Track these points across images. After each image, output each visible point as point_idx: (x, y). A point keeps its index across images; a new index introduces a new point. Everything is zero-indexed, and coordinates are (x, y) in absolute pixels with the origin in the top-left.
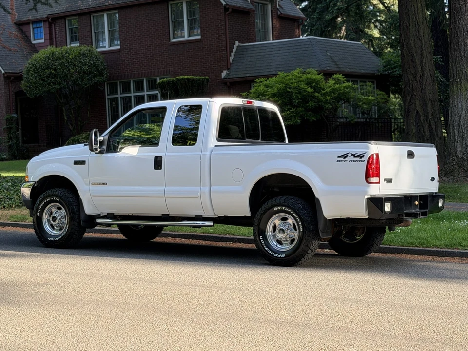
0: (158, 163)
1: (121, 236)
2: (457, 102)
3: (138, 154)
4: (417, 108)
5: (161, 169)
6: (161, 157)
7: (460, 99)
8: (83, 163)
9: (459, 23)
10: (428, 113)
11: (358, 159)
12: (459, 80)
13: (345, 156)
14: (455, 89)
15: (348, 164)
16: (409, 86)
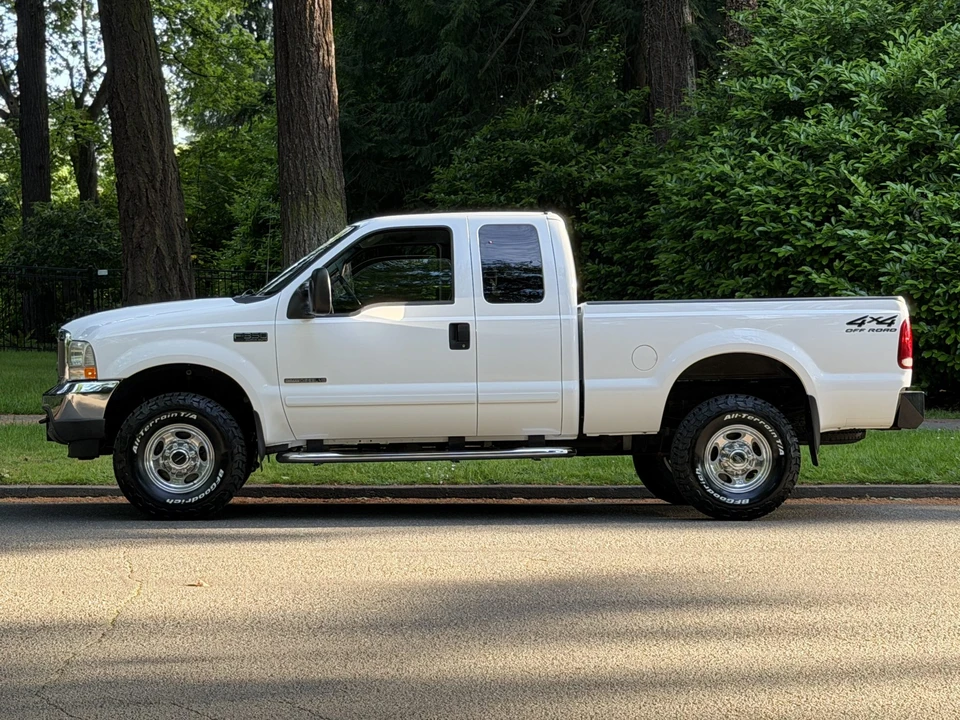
0: (459, 336)
1: (123, 500)
2: (309, 233)
3: (406, 319)
4: (158, 243)
5: (467, 347)
6: (466, 326)
7: (315, 228)
8: (262, 337)
9: (308, 85)
10: (176, 253)
11: (884, 327)
12: (310, 194)
13: (860, 322)
14: (303, 209)
15: (867, 336)
16: (140, 199)
